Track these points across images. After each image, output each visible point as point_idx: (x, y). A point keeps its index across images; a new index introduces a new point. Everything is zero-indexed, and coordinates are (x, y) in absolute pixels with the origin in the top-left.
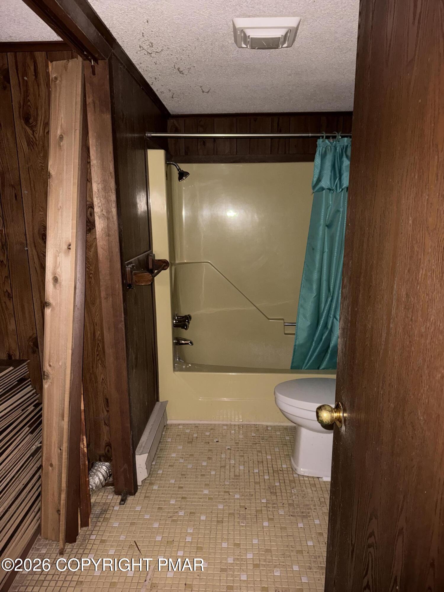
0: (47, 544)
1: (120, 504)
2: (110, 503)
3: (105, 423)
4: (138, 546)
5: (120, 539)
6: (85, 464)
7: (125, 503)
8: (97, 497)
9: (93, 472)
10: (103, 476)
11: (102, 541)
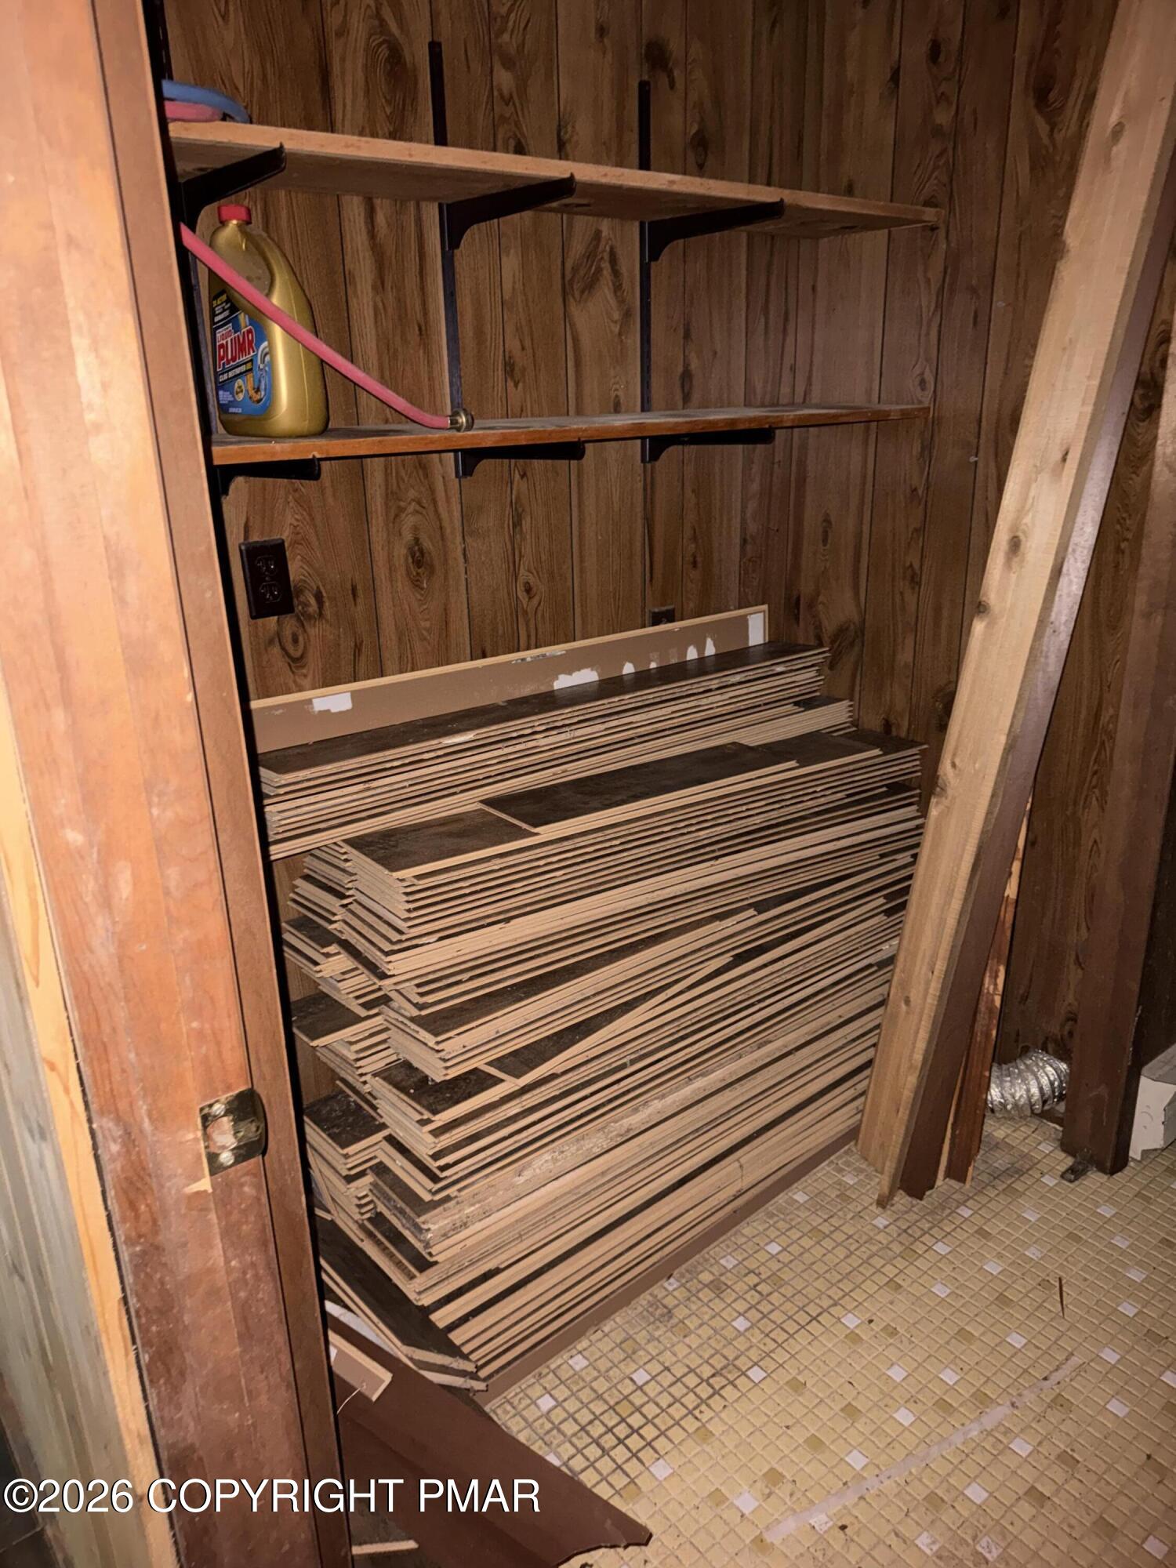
0: (862, 1171)
1: (1062, 1176)
2: (1039, 1161)
3: (1077, 957)
4: (1064, 1294)
5: (1027, 1253)
6: (988, 1035)
7: (1076, 1179)
8: (1014, 1131)
9: (1017, 1068)
10: (1041, 1089)
11: (982, 1233)
